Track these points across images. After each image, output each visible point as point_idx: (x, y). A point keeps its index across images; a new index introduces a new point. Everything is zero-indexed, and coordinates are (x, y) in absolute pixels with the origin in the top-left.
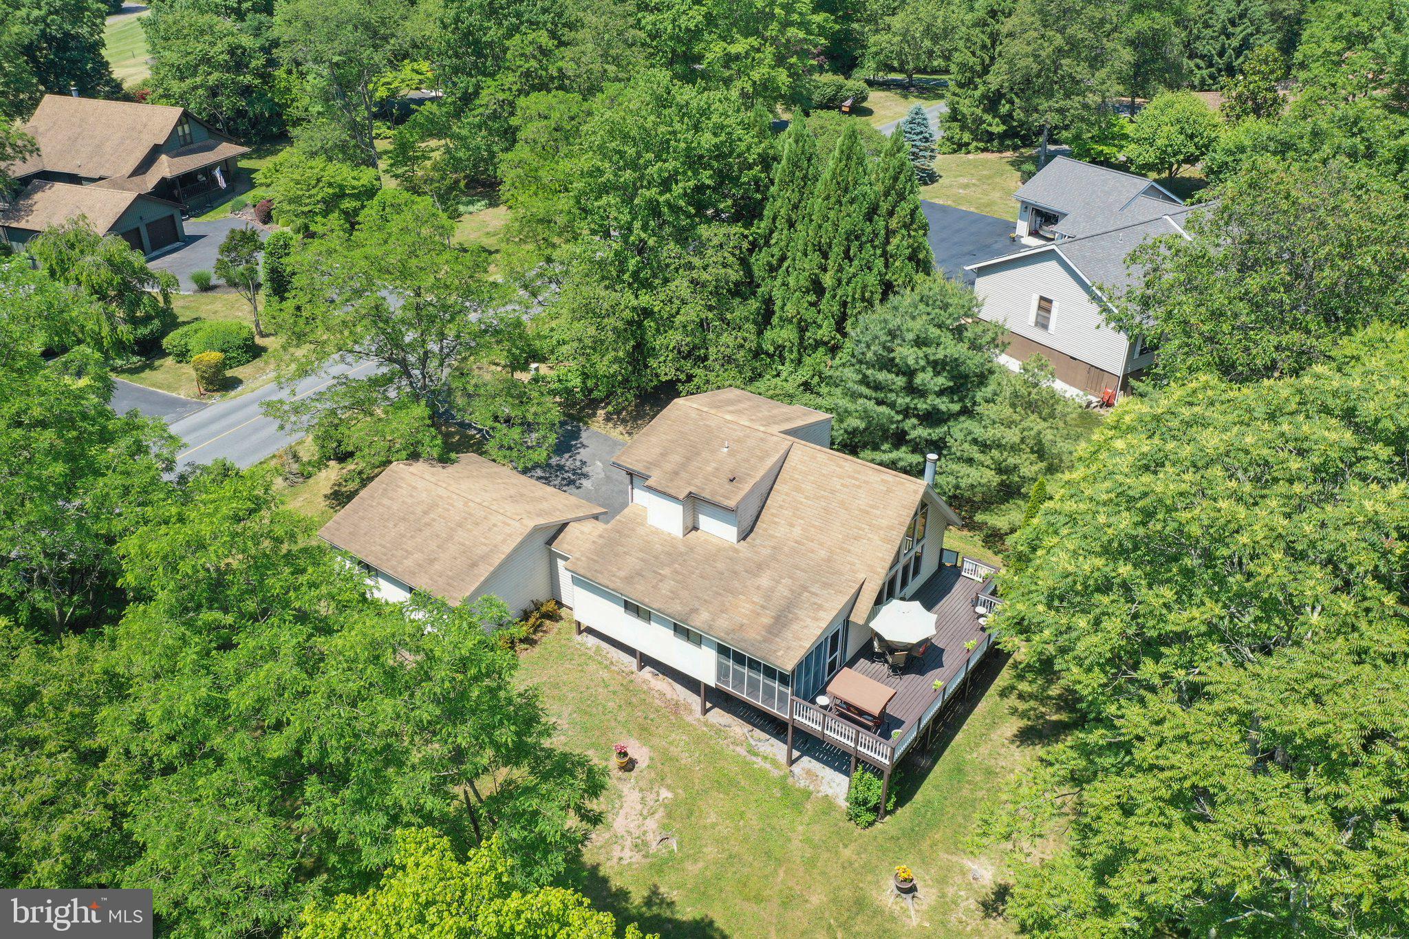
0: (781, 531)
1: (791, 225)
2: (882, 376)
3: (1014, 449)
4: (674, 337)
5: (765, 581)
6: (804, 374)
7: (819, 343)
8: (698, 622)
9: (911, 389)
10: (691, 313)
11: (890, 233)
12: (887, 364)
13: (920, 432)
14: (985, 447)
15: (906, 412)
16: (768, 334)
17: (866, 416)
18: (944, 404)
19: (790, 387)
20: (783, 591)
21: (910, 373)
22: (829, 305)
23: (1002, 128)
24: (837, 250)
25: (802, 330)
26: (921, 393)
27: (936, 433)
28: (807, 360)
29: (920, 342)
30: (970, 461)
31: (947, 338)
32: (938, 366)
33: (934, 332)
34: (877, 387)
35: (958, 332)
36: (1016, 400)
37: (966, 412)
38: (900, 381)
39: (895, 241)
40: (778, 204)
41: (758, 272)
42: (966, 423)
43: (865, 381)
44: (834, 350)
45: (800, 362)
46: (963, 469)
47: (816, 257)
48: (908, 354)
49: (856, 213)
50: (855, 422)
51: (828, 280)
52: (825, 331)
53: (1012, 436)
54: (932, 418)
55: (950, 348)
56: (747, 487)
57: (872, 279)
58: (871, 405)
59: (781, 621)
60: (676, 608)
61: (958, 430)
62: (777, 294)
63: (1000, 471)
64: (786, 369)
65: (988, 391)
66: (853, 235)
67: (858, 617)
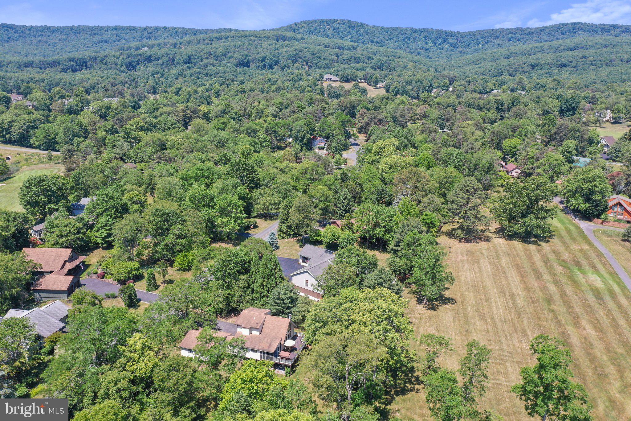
0: (266, 331)
1: (256, 273)
2: (278, 301)
3: (304, 312)
4: (236, 299)
5: (266, 340)
6: (262, 303)
7: (264, 296)
8: (256, 348)
9: (284, 303)
10: (239, 293)
11: (275, 273)
12: (279, 299)
13: (287, 311)
14: (299, 312)
15: (284, 308)
16: (254, 295)
17: (276, 309)
18: (290, 305)
19: (260, 305)
20: (269, 341)
21: (283, 300)
22: (266, 288)
23: (293, 233)
24: (266, 278)
25: (261, 294)
26: (286, 304)
27: (290, 311)
28: (262, 300)
29: (284, 294)
30: (297, 315)
31: (289, 293)
32: (288, 298)
33: (287, 292)
34: (277, 303)
35: (291, 291)
36: (303, 303)
37: (295, 306)
38: (282, 302)
39: (277, 274)
40: (253, 269)
41: (250, 283)
42: (295, 308)
43: (275, 303)
44: (267, 297)
45: (261, 300)
46: (295, 317)
47: (262, 279)
48: (282, 296)
49: (269, 270)
50: (274, 311)
51: (265, 283)
52: (265, 293)
53: (303, 309)
54: (289, 308)
55: (291, 295)
56: (260, 324)
57: (273, 282)
58: (277, 307)
59: (270, 345)
60: (252, 347)
61: (294, 310)
62: (255, 287)
63: (302, 316)
64: (258, 302)
65: (298, 302)
66: (269, 275)
67: (282, 343)
